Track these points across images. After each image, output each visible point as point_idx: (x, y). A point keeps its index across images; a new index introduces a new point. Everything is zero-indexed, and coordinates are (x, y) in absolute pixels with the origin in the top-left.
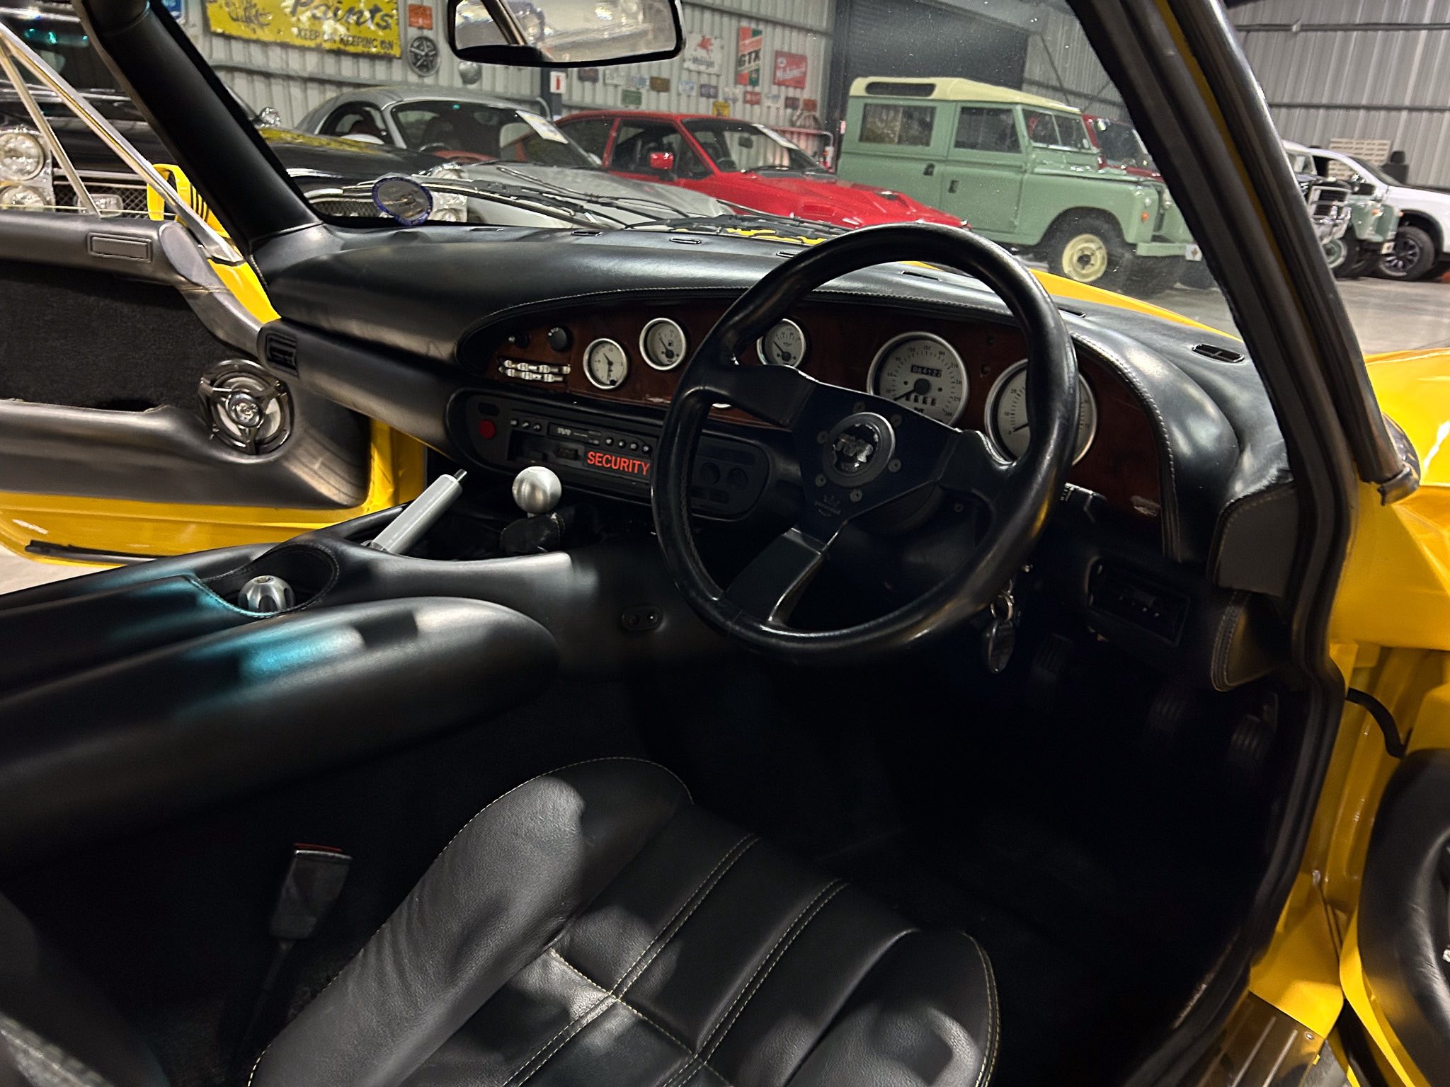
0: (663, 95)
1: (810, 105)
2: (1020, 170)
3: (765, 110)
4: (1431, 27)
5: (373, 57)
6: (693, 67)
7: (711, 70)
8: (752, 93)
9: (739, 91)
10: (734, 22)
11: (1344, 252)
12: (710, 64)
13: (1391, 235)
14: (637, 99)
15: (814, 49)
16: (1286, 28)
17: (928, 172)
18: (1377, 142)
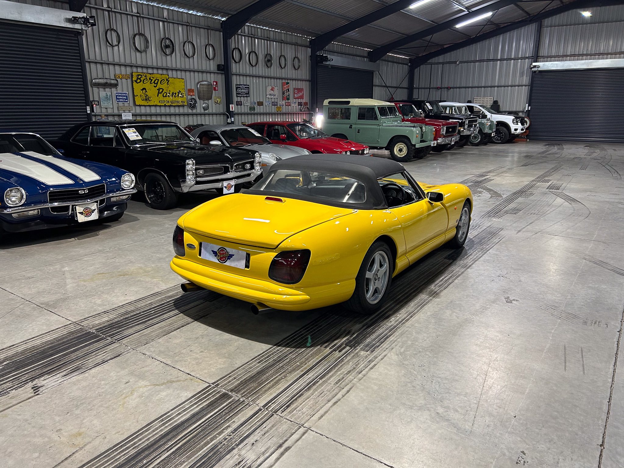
0: (261, 107)
1: (306, 104)
2: (379, 125)
3: (292, 107)
4: (501, 60)
5: (179, 106)
6: (269, 97)
7: (275, 97)
8: (288, 103)
9: (284, 102)
10: (281, 81)
11: (480, 137)
12: (275, 95)
13: (494, 130)
14: (254, 109)
15: (305, 87)
16: (455, 62)
17: (351, 127)
18: (489, 98)
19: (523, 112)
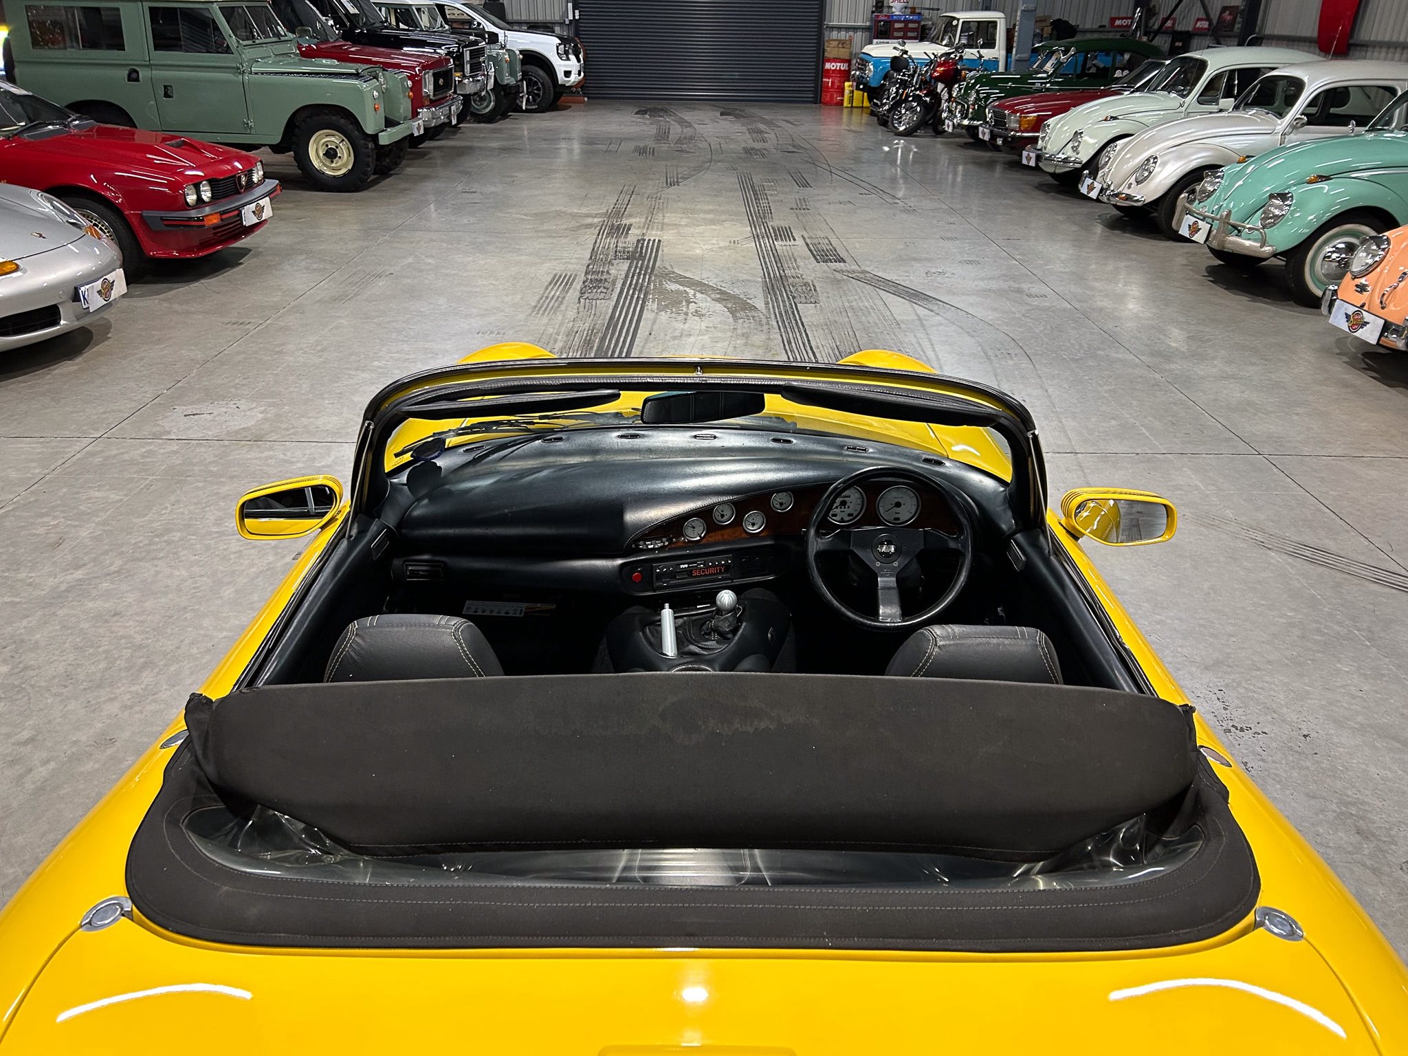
2: (237, 70)
11: (493, 97)
17: (133, 76)
19: (562, 24)
